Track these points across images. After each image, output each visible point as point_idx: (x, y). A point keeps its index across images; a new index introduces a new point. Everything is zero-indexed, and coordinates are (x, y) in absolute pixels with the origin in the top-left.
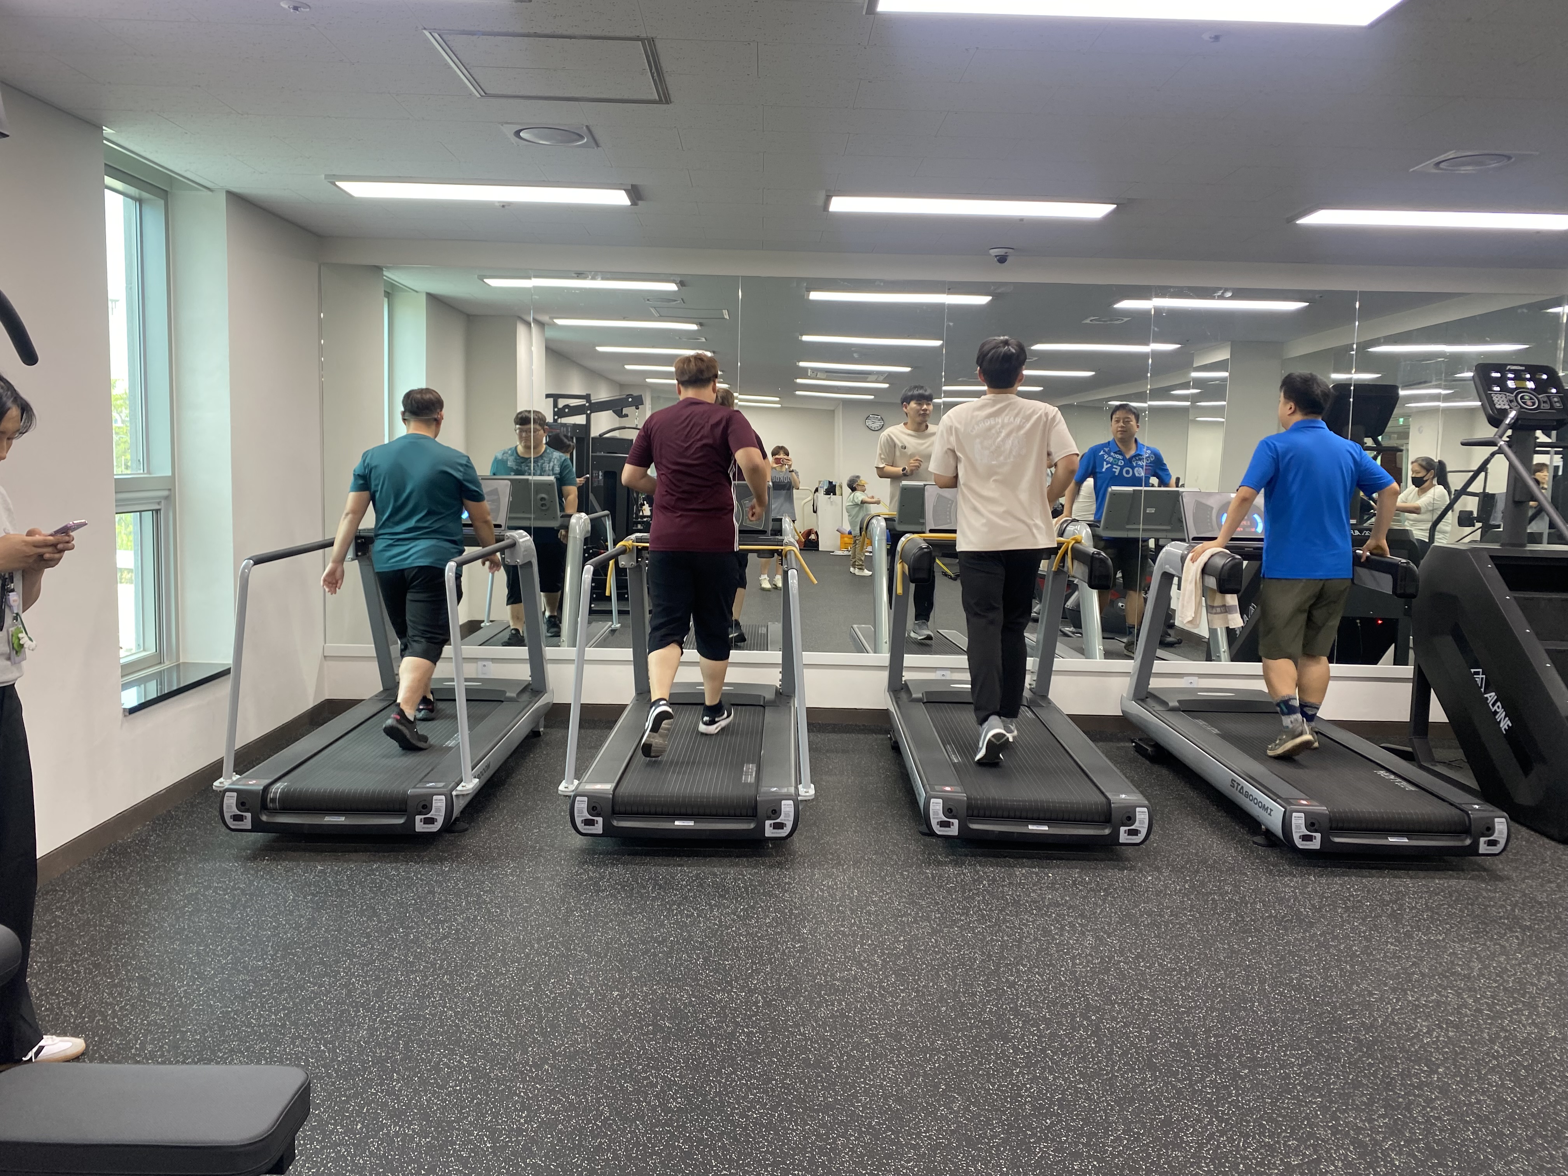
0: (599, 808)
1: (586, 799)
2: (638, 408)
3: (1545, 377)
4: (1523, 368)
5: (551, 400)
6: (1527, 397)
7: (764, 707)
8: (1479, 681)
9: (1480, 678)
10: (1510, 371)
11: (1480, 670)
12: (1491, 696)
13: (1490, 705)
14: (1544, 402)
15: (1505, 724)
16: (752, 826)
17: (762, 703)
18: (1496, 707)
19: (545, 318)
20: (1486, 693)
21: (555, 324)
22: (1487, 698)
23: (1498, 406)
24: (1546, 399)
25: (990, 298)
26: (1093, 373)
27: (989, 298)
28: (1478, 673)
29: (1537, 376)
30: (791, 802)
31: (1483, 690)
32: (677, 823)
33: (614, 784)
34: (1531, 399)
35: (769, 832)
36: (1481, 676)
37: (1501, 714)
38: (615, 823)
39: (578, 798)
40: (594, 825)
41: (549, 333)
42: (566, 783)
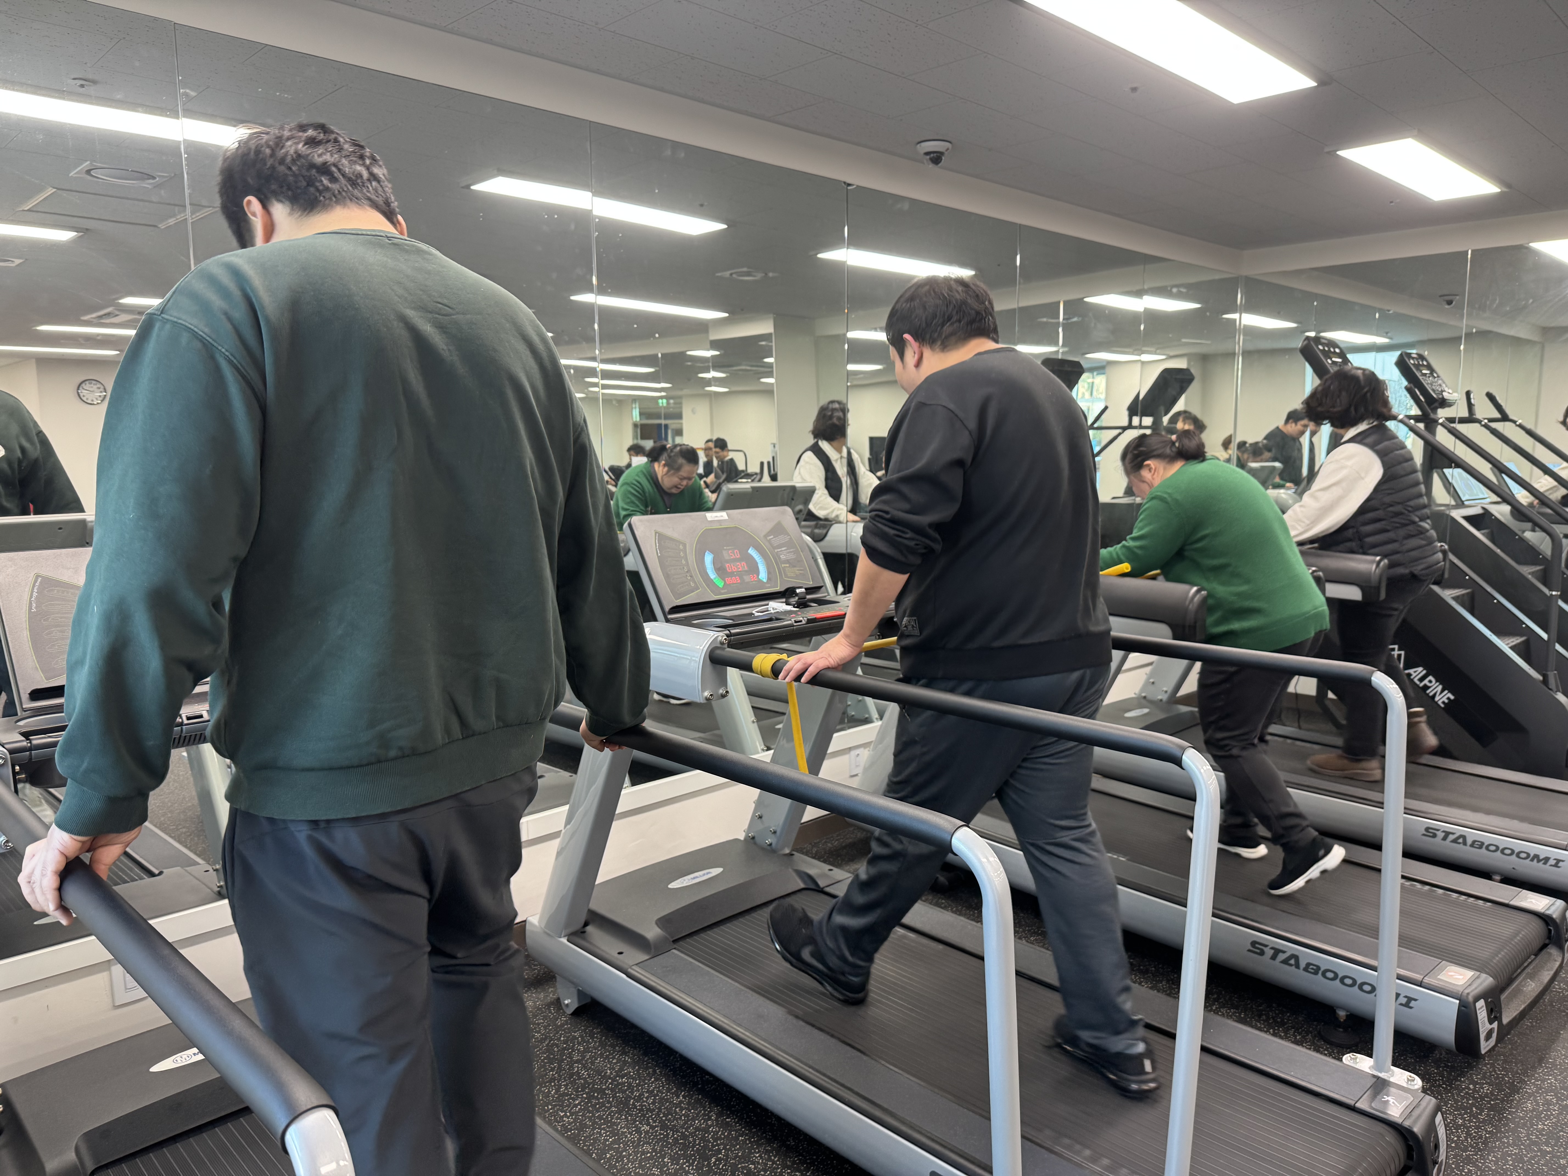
12: (1417, 672)
15: (1443, 697)
18: (1426, 682)
37: (1436, 688)
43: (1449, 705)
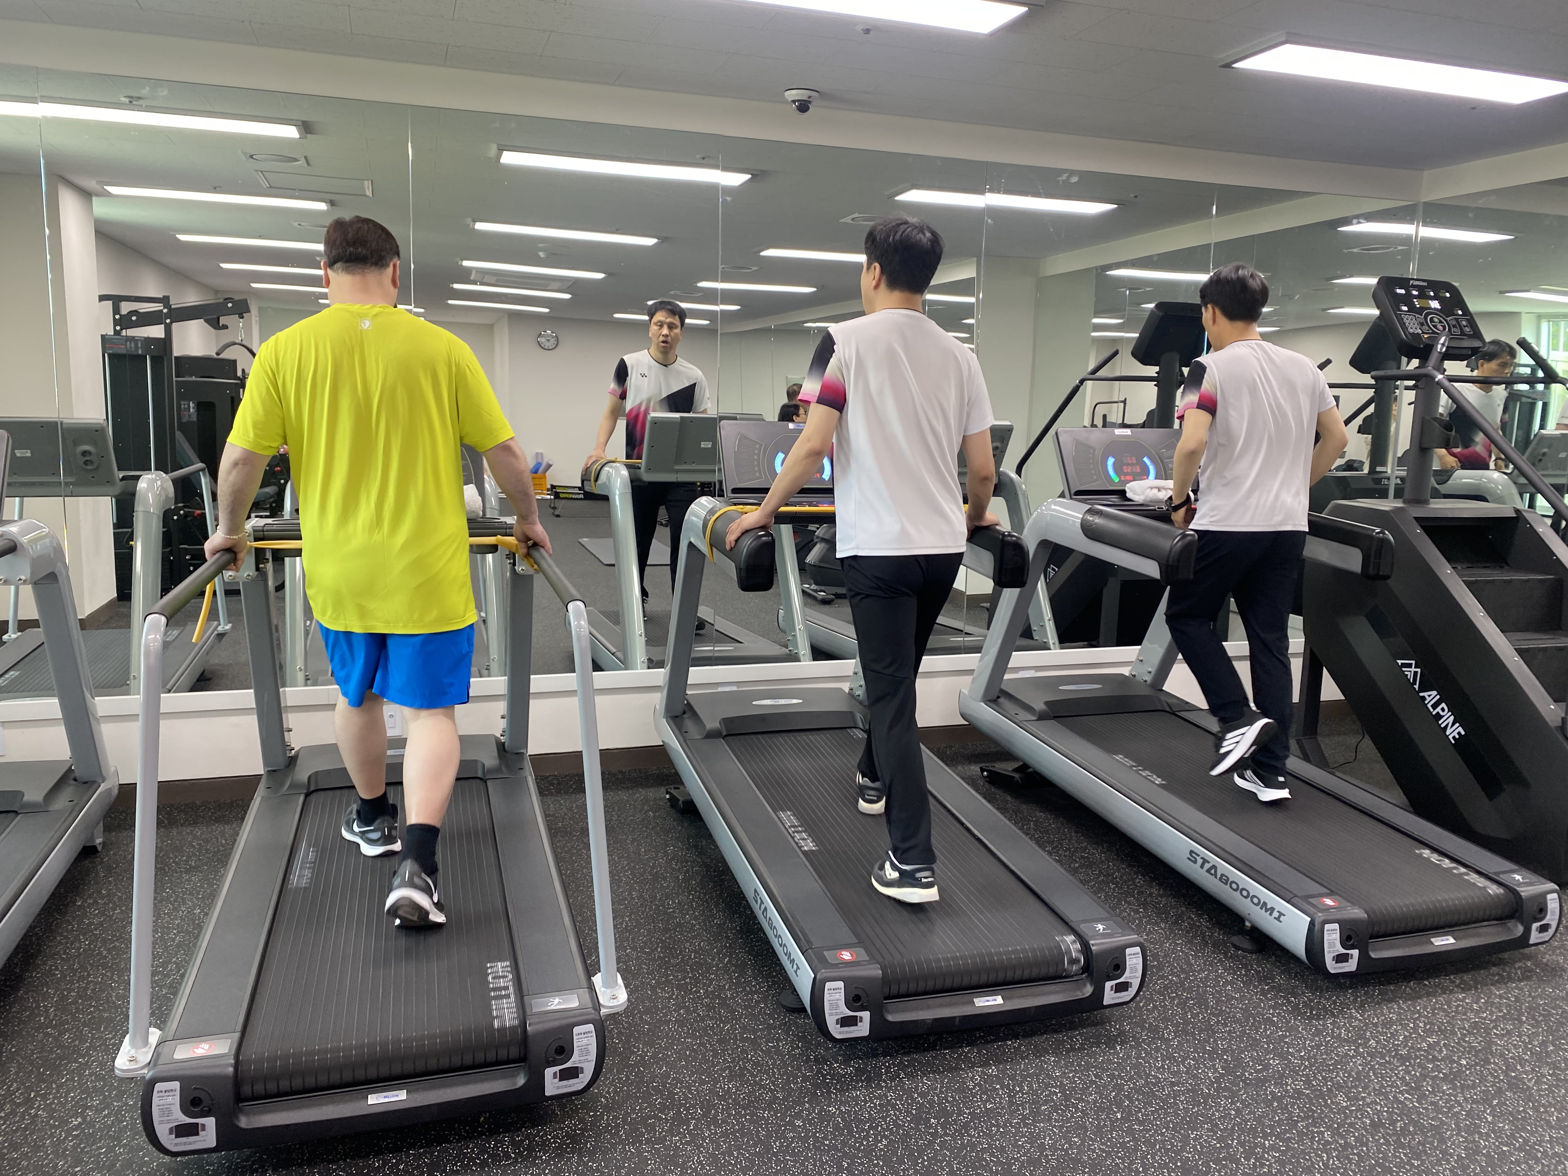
0: (206, 1101)
1: (176, 1085)
2: (242, 318)
3: (1448, 295)
4: (1425, 284)
5: (109, 304)
6: (1436, 320)
7: (484, 781)
8: (1411, 677)
9: (1410, 672)
10: (1414, 287)
11: (1413, 662)
12: (1431, 696)
13: (1429, 706)
14: (1454, 326)
15: (1454, 731)
16: (521, 1081)
17: (480, 775)
18: (1439, 709)
19: (90, 184)
20: (1423, 688)
21: (109, 195)
22: (1424, 698)
23: (1411, 331)
24: (1454, 323)
25: (748, 177)
26: (814, 289)
27: (743, 178)
28: (1410, 665)
29: (1441, 295)
30: (590, 1027)
31: (1416, 687)
32: (373, 1099)
33: (237, 1035)
34: (1441, 322)
35: (553, 1086)
36: (1413, 669)
37: (1448, 719)
38: (244, 1122)
39: (159, 1086)
40: (198, 1134)
41: (101, 209)
42: (133, 1044)
43: (1460, 740)
